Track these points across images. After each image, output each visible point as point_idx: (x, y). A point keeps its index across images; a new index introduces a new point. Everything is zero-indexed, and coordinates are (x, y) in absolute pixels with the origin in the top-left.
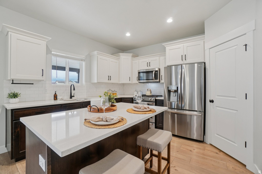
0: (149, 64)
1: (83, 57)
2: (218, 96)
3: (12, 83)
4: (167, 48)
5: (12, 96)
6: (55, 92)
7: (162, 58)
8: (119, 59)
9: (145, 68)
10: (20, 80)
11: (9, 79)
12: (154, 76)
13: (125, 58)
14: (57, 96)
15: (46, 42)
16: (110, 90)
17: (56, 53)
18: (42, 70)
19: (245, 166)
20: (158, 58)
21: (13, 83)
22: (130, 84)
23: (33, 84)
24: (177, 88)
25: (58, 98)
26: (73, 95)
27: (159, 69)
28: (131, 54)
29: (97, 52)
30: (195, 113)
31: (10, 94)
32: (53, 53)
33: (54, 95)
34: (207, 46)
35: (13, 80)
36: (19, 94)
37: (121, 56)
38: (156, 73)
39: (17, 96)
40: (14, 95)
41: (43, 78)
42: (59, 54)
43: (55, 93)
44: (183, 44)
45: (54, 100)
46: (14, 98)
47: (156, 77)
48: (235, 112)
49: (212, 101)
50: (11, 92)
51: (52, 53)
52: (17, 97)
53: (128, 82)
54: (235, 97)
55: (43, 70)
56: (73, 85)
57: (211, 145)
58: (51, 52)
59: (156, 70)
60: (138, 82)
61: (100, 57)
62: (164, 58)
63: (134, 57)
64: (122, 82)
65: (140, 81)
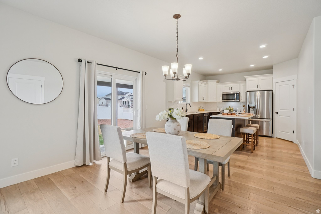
0: (231, 89)
2: (281, 110)
4: (247, 79)
6: (182, 107)
7: (242, 85)
8: (207, 84)
9: (227, 91)
12: (236, 97)
13: (212, 83)
16: (201, 107)
19: (293, 142)
20: (238, 84)
21: (173, 103)
22: (215, 102)
24: (255, 105)
27: (240, 92)
28: (216, 81)
29: (199, 81)
30: (265, 120)
34: (274, 81)
35: (173, 101)
37: (209, 82)
38: (238, 95)
44: (258, 78)
47: (237, 98)
48: (289, 117)
49: (277, 113)
53: (213, 101)
54: (289, 110)
56: (189, 104)
57: (277, 138)
59: (237, 93)
60: (221, 101)
61: (200, 84)
62: (243, 85)
63: (218, 82)
64: (210, 101)
65: (223, 100)
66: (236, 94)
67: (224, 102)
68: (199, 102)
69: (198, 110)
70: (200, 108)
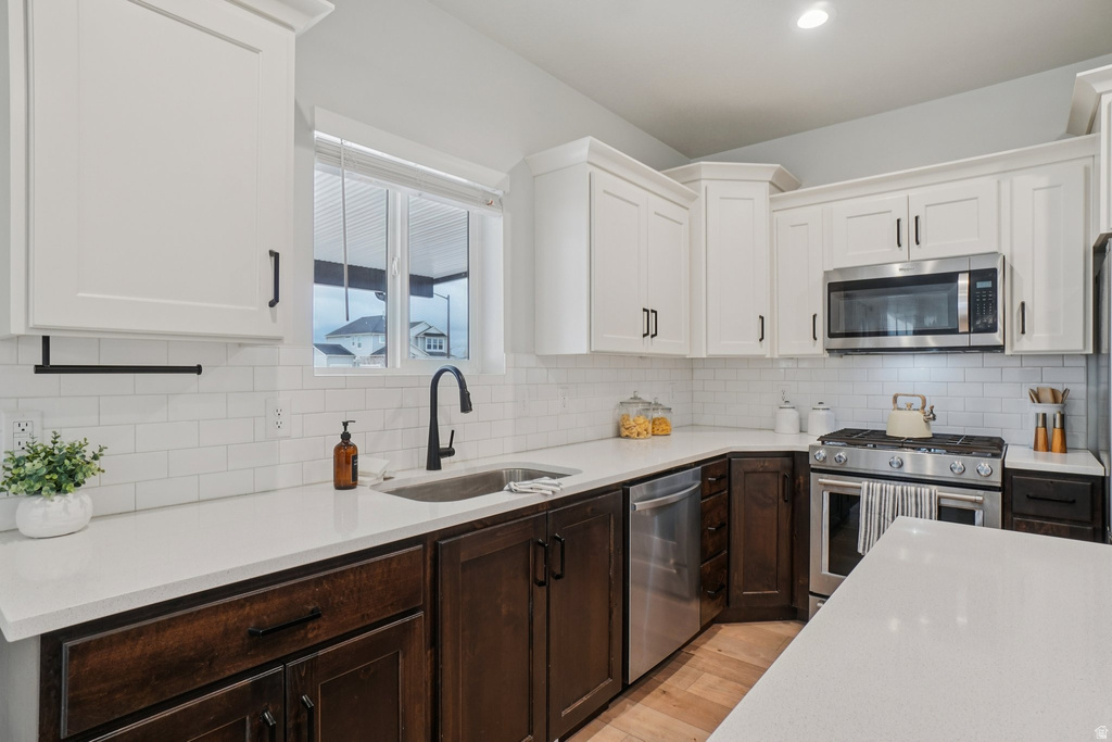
0: (909, 231)
1: (494, 179)
3: (39, 369)
5: (40, 479)
6: (345, 424)
8: (693, 198)
10: (98, 337)
11: (17, 328)
12: (963, 304)
13: (732, 191)
14: (355, 457)
15: (292, 36)
16: (635, 399)
17: (338, 140)
18: (270, 262)
20: (991, 180)
21: (44, 368)
22: (760, 359)
23: (198, 370)
25: (366, 475)
26: (444, 443)
27: (1006, 260)
28: (767, 171)
29: (592, 149)
31: (18, 463)
32: (321, 141)
33: (338, 449)
35: (46, 340)
36: (95, 457)
37: (703, 183)
38: (985, 284)
39: (80, 477)
40: (53, 471)
41: (274, 319)
42: (359, 153)
43: (346, 436)
45: (340, 486)
46: (59, 489)
50: (25, 439)
51: (317, 134)
52: (78, 485)
53: (751, 347)
55: (275, 256)
56: (458, 373)
58: (311, 129)
59: (977, 266)
60: (818, 348)
61: (603, 180)
62: (1043, 181)
63: (783, 184)
64: (716, 350)
65: (838, 343)
66: (963, 281)
67: (836, 361)
68: (594, 355)
69: (610, 430)
70: (633, 410)
